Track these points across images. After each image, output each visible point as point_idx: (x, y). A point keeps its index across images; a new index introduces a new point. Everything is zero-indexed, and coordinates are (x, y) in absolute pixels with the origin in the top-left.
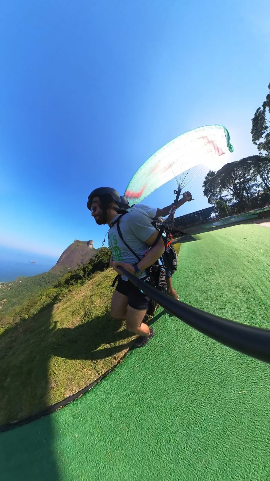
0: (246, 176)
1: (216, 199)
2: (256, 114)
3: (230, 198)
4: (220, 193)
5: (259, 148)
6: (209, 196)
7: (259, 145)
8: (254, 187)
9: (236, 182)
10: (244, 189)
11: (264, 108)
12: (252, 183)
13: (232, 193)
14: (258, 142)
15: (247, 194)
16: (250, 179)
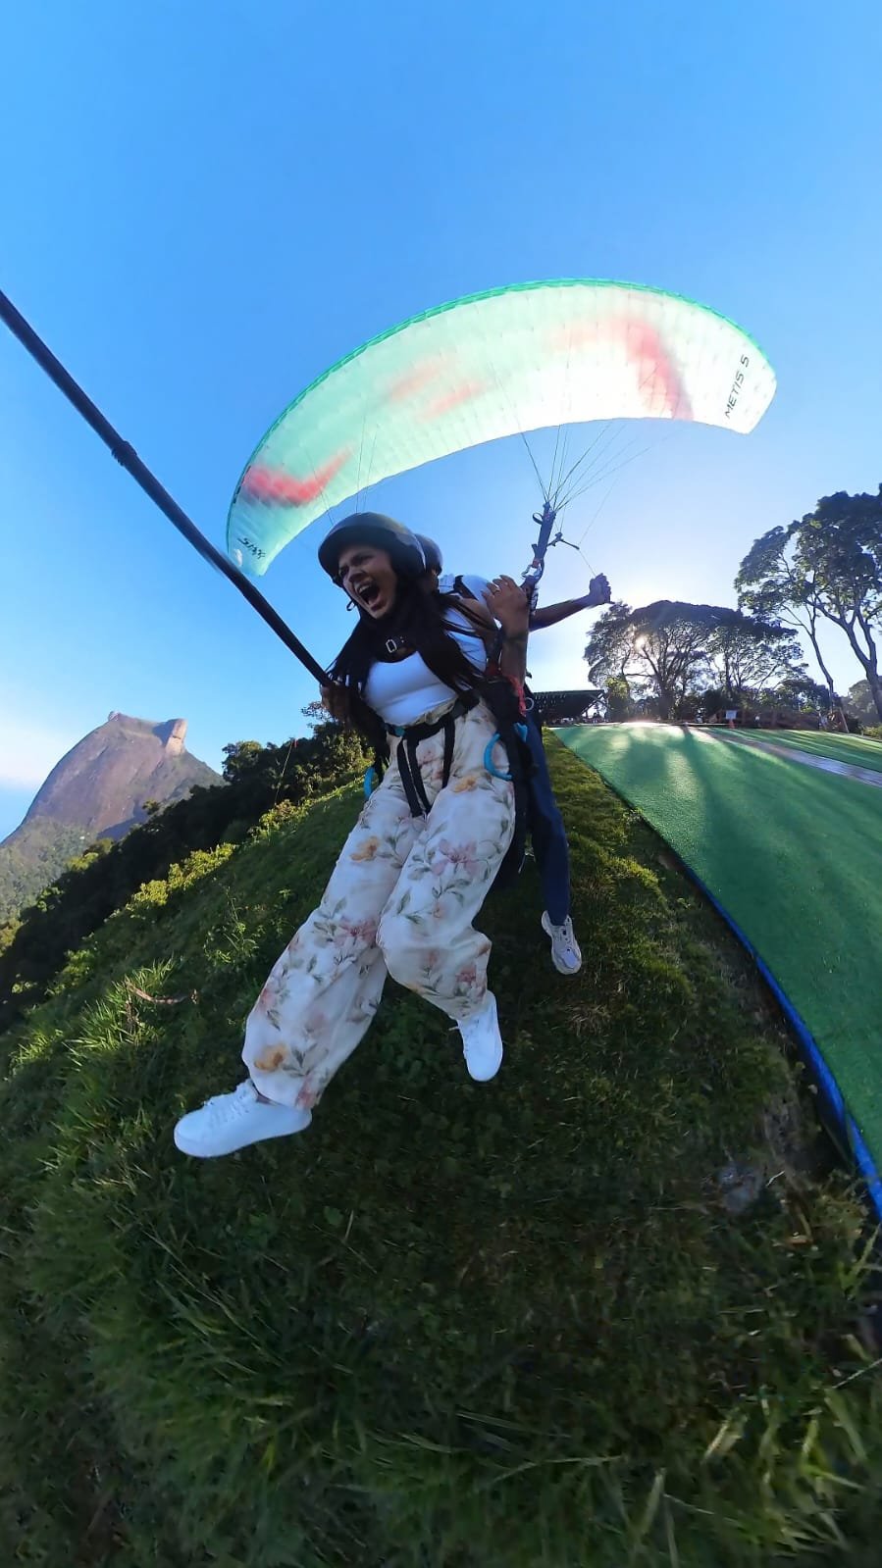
0: (694, 643)
1: (610, 676)
2: (768, 534)
3: (642, 683)
4: (624, 662)
5: (741, 600)
6: (596, 662)
7: (746, 594)
8: (704, 676)
9: (669, 650)
10: (680, 672)
11: (790, 533)
12: (701, 664)
13: (652, 672)
14: (745, 588)
15: (684, 685)
16: (700, 655)
